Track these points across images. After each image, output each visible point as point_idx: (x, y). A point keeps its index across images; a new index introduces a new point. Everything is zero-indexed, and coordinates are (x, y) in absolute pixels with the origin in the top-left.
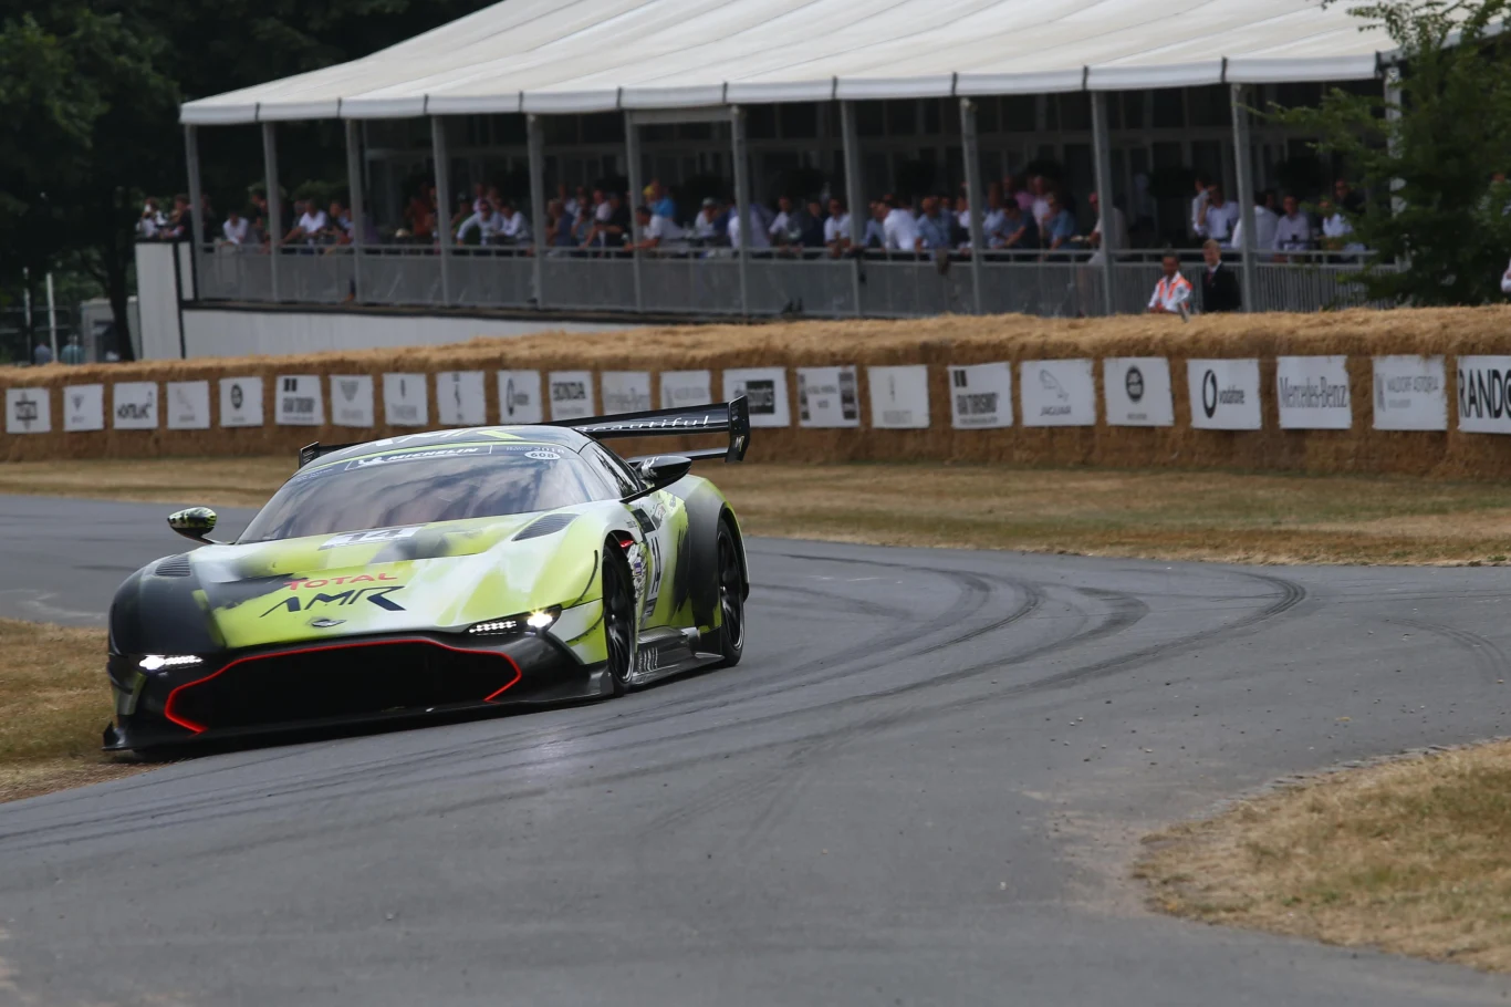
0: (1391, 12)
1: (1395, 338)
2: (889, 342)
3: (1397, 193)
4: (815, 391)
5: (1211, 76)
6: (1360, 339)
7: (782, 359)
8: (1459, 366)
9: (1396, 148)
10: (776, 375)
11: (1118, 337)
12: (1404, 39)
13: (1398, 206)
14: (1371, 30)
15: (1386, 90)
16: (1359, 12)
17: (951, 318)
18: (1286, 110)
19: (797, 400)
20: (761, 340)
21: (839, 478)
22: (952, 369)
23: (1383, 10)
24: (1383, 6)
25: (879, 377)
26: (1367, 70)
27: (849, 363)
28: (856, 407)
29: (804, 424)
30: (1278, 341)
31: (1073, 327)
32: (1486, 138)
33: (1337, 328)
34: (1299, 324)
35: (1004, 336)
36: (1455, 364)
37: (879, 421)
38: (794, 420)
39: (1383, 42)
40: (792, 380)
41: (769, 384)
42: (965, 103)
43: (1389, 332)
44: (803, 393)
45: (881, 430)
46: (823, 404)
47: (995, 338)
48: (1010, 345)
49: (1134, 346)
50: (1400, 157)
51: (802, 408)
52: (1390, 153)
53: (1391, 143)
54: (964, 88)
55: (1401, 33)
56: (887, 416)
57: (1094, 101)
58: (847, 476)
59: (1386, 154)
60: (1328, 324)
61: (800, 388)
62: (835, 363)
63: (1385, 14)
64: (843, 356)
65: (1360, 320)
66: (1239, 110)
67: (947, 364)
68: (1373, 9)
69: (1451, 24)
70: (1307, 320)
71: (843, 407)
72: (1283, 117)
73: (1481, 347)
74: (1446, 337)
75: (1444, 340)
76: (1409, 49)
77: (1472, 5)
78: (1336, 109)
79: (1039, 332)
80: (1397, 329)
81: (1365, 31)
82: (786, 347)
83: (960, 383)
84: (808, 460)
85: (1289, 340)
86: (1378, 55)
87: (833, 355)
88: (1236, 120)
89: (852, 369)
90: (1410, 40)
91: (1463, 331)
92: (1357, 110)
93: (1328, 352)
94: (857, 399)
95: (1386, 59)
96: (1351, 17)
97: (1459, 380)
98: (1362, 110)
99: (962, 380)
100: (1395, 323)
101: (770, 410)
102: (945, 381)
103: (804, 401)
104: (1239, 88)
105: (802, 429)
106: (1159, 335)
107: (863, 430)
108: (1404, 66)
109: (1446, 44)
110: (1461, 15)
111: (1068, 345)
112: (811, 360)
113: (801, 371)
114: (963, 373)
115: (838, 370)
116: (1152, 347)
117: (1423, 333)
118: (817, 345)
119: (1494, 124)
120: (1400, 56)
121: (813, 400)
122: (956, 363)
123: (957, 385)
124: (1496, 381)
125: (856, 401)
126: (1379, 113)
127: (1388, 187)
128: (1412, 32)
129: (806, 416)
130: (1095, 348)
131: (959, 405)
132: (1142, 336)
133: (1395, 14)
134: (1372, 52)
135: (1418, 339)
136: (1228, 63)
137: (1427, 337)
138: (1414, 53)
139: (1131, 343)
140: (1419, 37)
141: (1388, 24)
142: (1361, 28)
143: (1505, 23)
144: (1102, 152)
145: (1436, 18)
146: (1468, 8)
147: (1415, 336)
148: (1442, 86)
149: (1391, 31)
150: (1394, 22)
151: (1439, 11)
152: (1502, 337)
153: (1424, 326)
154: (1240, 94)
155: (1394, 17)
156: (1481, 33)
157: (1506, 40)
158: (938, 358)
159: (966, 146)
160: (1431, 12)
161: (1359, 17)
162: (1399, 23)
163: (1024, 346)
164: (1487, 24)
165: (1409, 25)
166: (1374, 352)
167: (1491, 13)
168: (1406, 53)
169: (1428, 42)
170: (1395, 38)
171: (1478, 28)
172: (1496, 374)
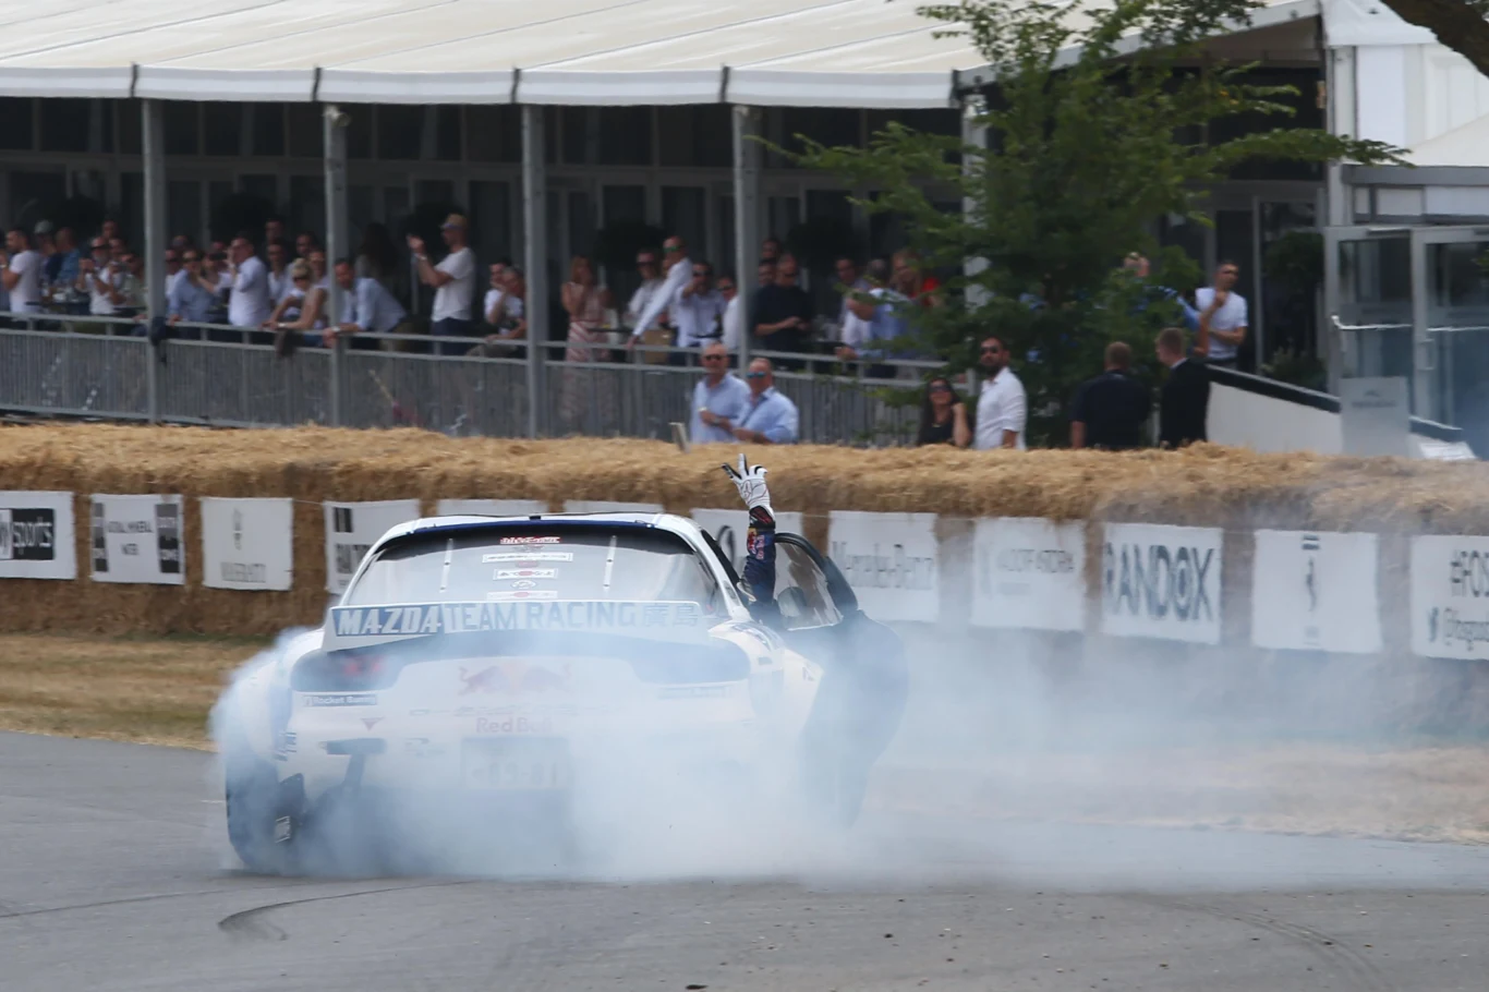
0: (981, 16)
1: (1012, 491)
2: (236, 461)
3: (975, 279)
4: (118, 528)
5: (705, 92)
6: (959, 490)
7: (67, 478)
8: (1108, 539)
9: (976, 213)
10: (60, 502)
11: (589, 471)
12: (997, 54)
13: (976, 297)
14: (952, 38)
15: (966, 126)
16: (936, 13)
18: (822, 148)
19: (90, 542)
20: (36, 450)
21: (155, 659)
22: (330, 506)
23: (969, 11)
24: (969, 5)
25: (217, 512)
26: (937, 96)
27: (173, 490)
28: (181, 556)
29: (98, 576)
30: (832, 489)
31: (516, 451)
32: (1112, 205)
33: (924, 473)
34: (862, 464)
35: (414, 460)
36: (1101, 534)
37: (213, 578)
38: (83, 570)
39: (968, 57)
40: (83, 510)
41: (48, 515)
42: (333, 114)
43: (1003, 482)
44: (100, 531)
45: (216, 590)
46: (130, 549)
47: (397, 462)
48: (423, 474)
49: (612, 484)
50: (983, 226)
51: (96, 553)
52: (969, 220)
53: (969, 204)
54: (331, 91)
55: (993, 46)
56: (226, 569)
57: (526, 120)
58: (168, 657)
59: (960, 221)
60: (908, 466)
61: (95, 522)
62: (151, 490)
63: (972, 17)
64: (166, 477)
65: (955, 462)
66: (745, 143)
67: (322, 499)
68: (957, 8)
69: (1065, 33)
70: (873, 460)
71: (162, 554)
72: (817, 159)
73: (1142, 511)
74: (1090, 492)
75: (1087, 498)
76: (1004, 69)
77: (1099, 11)
78: (894, 151)
79: (468, 455)
80: (1015, 478)
81: (943, 39)
82: (77, 460)
83: (342, 525)
84: (100, 630)
85: (851, 486)
86: (956, 74)
87: (149, 476)
88: (738, 159)
89: (176, 499)
90: (1006, 57)
91: (1116, 486)
92: (926, 155)
93: (910, 508)
94: (184, 545)
95: (968, 81)
96: (923, 18)
97: (1106, 559)
98: (928, 153)
99: (345, 521)
100: (1012, 470)
101: (48, 554)
102: (319, 522)
103: (100, 543)
104: (745, 111)
105: (95, 584)
106: (654, 469)
107: (188, 588)
108: (993, 93)
109: (1057, 65)
110: (1079, 24)
111: (511, 478)
112: (114, 482)
113: (98, 498)
114: (347, 512)
115: (157, 499)
116: (640, 487)
117: (1053, 487)
118: (124, 461)
119: (1122, 184)
120: (989, 78)
121: (113, 541)
122: (337, 498)
123: (338, 529)
124: (1162, 563)
125: (181, 546)
126: (954, 157)
127: (960, 270)
128: (1009, 46)
129: (102, 565)
130: (553, 485)
131: (339, 560)
132: (626, 469)
133: (986, 18)
134: (947, 71)
135: (1046, 495)
136: (732, 75)
137: (1060, 492)
138: (1011, 75)
139: (608, 479)
140: (1019, 51)
141: (975, 32)
142: (937, 36)
143: (1144, 37)
144: (536, 193)
145: (1043, 25)
146: (1089, 13)
147: (1040, 491)
148: (1049, 126)
149: (980, 41)
150: (983, 29)
151: (1047, 16)
152: (1174, 499)
153: (1056, 476)
154: (748, 120)
155: (984, 22)
156: (1109, 50)
157: (1146, 64)
158: (312, 487)
159: (329, 174)
160: (1035, 17)
161: (934, 20)
162: (992, 31)
163: (444, 477)
164: (1119, 38)
165: (1006, 35)
166: (979, 511)
167: (1125, 22)
168: (999, 76)
169: (1032, 60)
170: (984, 53)
171: (1107, 44)
172: (1162, 553)
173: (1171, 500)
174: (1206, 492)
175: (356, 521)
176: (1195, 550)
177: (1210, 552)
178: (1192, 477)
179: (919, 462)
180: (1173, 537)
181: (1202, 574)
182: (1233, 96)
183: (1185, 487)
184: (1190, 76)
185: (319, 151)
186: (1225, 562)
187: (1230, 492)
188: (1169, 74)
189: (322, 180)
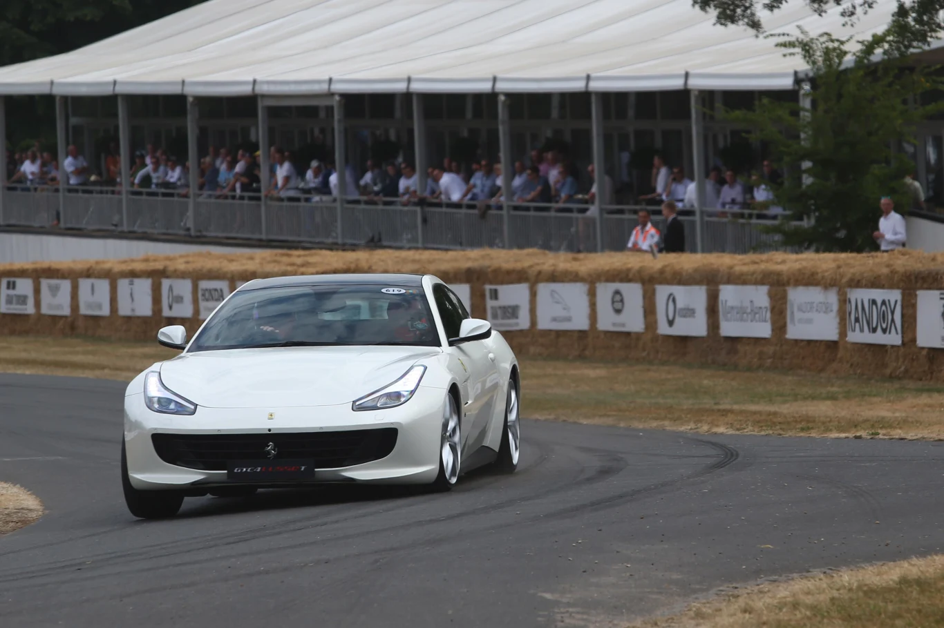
0: (806, 44)
1: (804, 274)
2: (443, 267)
3: (806, 171)
5: (677, 84)
6: (779, 274)
8: (849, 296)
9: (806, 140)
11: (607, 268)
12: (814, 63)
13: (807, 180)
14: (792, 57)
15: (801, 98)
16: (784, 45)
17: (487, 251)
18: (730, 111)
20: (351, 263)
22: (488, 287)
23: (800, 43)
24: (800, 40)
26: (787, 83)
30: (720, 274)
31: (575, 259)
32: (870, 134)
33: (763, 266)
34: (736, 262)
35: (526, 265)
36: (845, 294)
39: (799, 64)
42: (502, 98)
43: (799, 270)
47: (519, 266)
48: (530, 271)
49: (618, 275)
50: (809, 146)
52: (803, 143)
53: (803, 136)
54: (502, 86)
55: (812, 59)
57: (593, 99)
59: (799, 143)
60: (756, 263)
63: (801, 45)
65: (779, 260)
66: (696, 109)
67: (484, 284)
68: (794, 42)
69: (845, 53)
70: (741, 260)
72: (726, 116)
73: (864, 282)
74: (840, 274)
75: (838, 277)
76: (817, 70)
77: (863, 41)
78: (764, 111)
79: (551, 262)
80: (805, 268)
81: (787, 57)
83: (494, 297)
85: (729, 272)
86: (796, 73)
88: (693, 116)
90: (818, 64)
91: (852, 270)
92: (779, 112)
93: (756, 283)
95: (801, 76)
96: (778, 48)
97: (848, 305)
98: (782, 112)
99: (495, 294)
100: (804, 264)
102: (483, 296)
104: (696, 93)
106: (636, 267)
108: (813, 81)
109: (842, 67)
110: (853, 48)
111: (571, 273)
114: (496, 291)
116: (631, 276)
117: (823, 272)
119: (876, 124)
120: (811, 74)
122: (491, 283)
123: (492, 298)
124: (874, 307)
126: (795, 114)
127: (799, 167)
128: (820, 59)
130: (590, 275)
131: (492, 313)
132: (624, 268)
133: (809, 46)
134: (792, 71)
135: (820, 275)
136: (689, 75)
137: (826, 274)
138: (820, 73)
139: (616, 273)
140: (825, 60)
141: (803, 53)
142: (785, 55)
143: (885, 53)
144: (598, 135)
145: (834, 49)
146: (858, 42)
147: (817, 273)
148: (840, 96)
149: (805, 57)
150: (807, 51)
151: (836, 44)
152: (879, 276)
153: (824, 266)
154: (697, 97)
155: (807, 48)
156: (868, 60)
157: (886, 65)
158: (478, 279)
159: (501, 128)
160: (831, 45)
161: (783, 48)
162: (811, 52)
163: (540, 273)
164: (873, 53)
165: (818, 53)
166: (788, 283)
167: (876, 46)
168: (815, 74)
169: (830, 66)
170: (808, 62)
171: (867, 56)
172: (874, 302)
173: (878, 277)
174: (893, 272)
175: (500, 295)
176: (889, 301)
177: (896, 302)
178: (888, 266)
179: (762, 261)
180: (878, 295)
181: (893, 313)
182: (927, 81)
183: (885, 271)
184: (907, 72)
185: (496, 116)
186: (903, 307)
187: (905, 272)
188: (896, 71)
189: (497, 130)
